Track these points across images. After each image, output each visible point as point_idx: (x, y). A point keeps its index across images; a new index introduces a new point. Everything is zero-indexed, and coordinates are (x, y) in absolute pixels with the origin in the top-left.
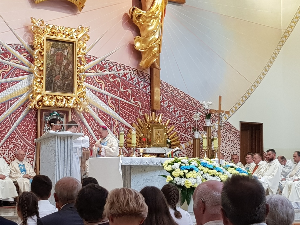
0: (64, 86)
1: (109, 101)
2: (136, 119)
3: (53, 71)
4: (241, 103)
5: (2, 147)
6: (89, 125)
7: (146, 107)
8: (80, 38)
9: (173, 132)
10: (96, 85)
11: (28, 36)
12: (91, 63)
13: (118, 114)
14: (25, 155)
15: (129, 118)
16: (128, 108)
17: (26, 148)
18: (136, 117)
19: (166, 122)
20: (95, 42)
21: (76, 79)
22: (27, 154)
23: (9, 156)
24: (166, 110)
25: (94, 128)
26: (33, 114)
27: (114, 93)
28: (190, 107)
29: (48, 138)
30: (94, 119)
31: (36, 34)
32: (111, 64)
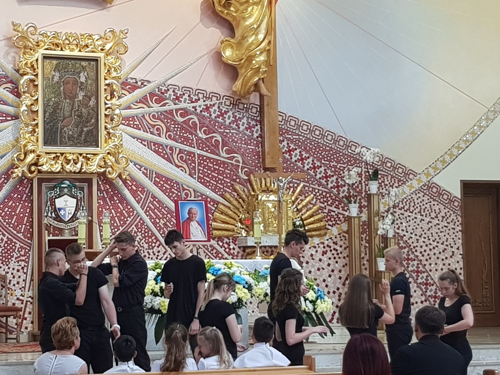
0: (80, 135)
1: (175, 156)
2: (232, 185)
6: (135, 202)
7: (253, 164)
8: (109, 50)
9: (312, 206)
10: (148, 130)
11: (12, 54)
12: (137, 92)
13: (195, 178)
15: (218, 185)
17: (13, 246)
18: (232, 182)
19: (297, 188)
21: (103, 123)
22: (15, 255)
24: (295, 168)
25: (147, 205)
26: (26, 186)
27: (185, 143)
28: (349, 159)
30: (146, 189)
31: (23, 50)
32: (178, 90)
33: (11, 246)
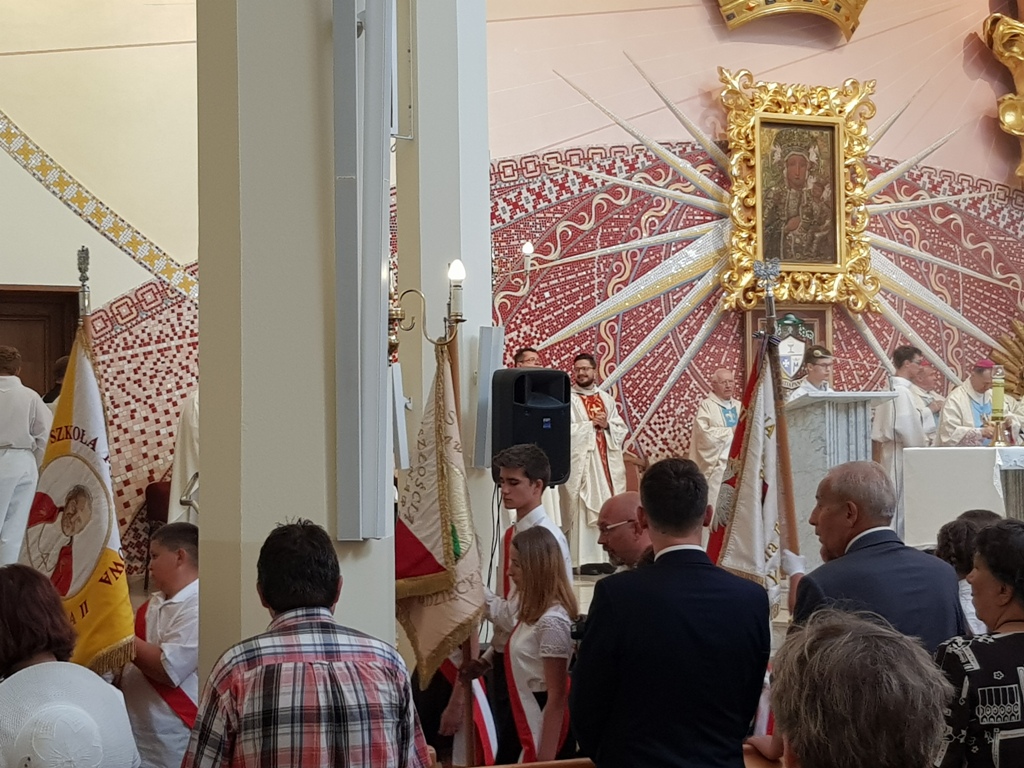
0: (810, 245)
1: (932, 277)
2: (1009, 322)
3: (781, 207)
5: (658, 413)
6: (880, 347)
8: (849, 113)
10: (896, 236)
11: (712, 118)
12: (881, 177)
13: (959, 311)
15: (990, 321)
16: (986, 293)
18: (1008, 317)
20: (890, 120)
21: (843, 225)
23: (676, 436)
26: (733, 323)
27: (946, 256)
29: (805, 407)
30: (894, 328)
31: (734, 112)
32: (935, 176)
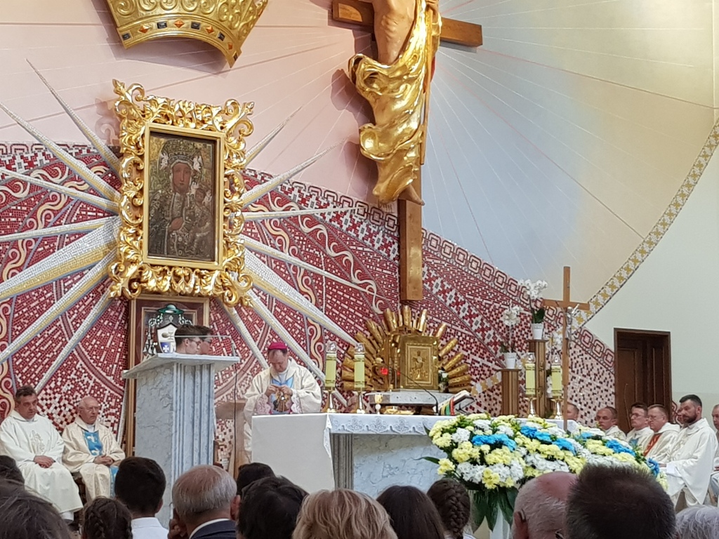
0: (191, 243)
1: (299, 279)
2: (365, 321)
3: (166, 208)
4: (618, 285)
5: (46, 390)
6: (251, 338)
7: (389, 294)
8: (230, 129)
9: (453, 354)
10: (268, 241)
11: (106, 126)
12: (257, 189)
13: (322, 310)
14: (100, 409)
15: (348, 320)
16: (345, 295)
17: (101, 393)
18: (364, 318)
19: (438, 329)
20: (267, 139)
21: (221, 227)
22: (104, 407)
23: (61, 411)
24: (436, 302)
25: (265, 343)
26: (119, 310)
27: (311, 261)
28: (495, 294)
29: (154, 368)
30: (264, 322)
31: (126, 121)
32: (304, 190)
33: (99, 393)
